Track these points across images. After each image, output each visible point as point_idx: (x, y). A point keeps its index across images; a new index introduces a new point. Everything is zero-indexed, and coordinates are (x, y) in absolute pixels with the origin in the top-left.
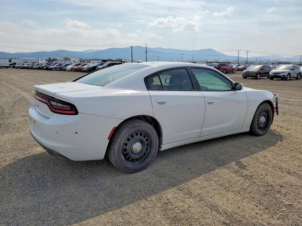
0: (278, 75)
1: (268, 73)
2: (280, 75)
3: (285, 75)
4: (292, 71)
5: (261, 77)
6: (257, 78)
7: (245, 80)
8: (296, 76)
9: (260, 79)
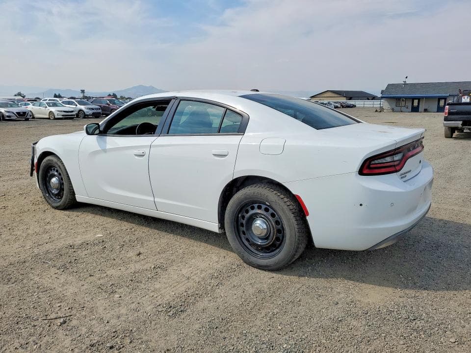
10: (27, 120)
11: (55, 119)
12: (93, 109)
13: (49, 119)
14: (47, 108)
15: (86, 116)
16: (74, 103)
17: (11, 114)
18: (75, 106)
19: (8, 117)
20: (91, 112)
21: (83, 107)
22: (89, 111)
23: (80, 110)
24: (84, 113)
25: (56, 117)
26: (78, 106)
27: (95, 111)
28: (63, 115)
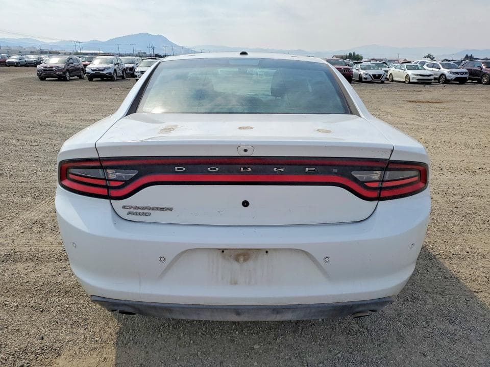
0: (101, 72)
1: (83, 70)
2: (104, 72)
3: (110, 73)
4: (117, 65)
5: (70, 76)
6: (65, 80)
7: (43, 82)
8: (122, 74)
9: (70, 80)
10: (382, 82)
11: (410, 83)
12: (457, 73)
13: (404, 82)
14: (405, 71)
15: (447, 82)
16: (439, 66)
17: (369, 77)
18: (438, 70)
19: (365, 79)
20: (454, 76)
21: (446, 71)
22: (451, 75)
23: (443, 74)
24: (446, 77)
25: (411, 81)
26: (442, 69)
27: (460, 76)
28: (418, 80)
